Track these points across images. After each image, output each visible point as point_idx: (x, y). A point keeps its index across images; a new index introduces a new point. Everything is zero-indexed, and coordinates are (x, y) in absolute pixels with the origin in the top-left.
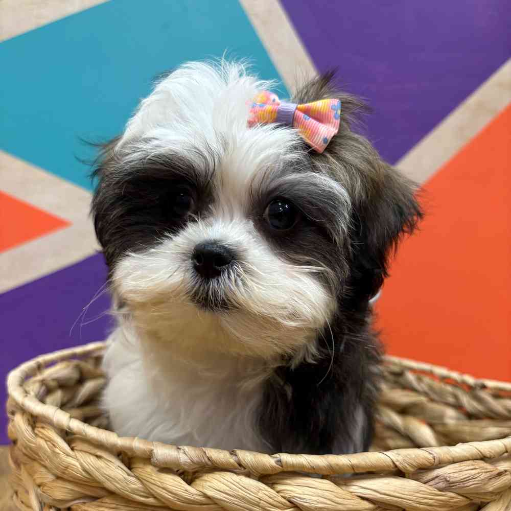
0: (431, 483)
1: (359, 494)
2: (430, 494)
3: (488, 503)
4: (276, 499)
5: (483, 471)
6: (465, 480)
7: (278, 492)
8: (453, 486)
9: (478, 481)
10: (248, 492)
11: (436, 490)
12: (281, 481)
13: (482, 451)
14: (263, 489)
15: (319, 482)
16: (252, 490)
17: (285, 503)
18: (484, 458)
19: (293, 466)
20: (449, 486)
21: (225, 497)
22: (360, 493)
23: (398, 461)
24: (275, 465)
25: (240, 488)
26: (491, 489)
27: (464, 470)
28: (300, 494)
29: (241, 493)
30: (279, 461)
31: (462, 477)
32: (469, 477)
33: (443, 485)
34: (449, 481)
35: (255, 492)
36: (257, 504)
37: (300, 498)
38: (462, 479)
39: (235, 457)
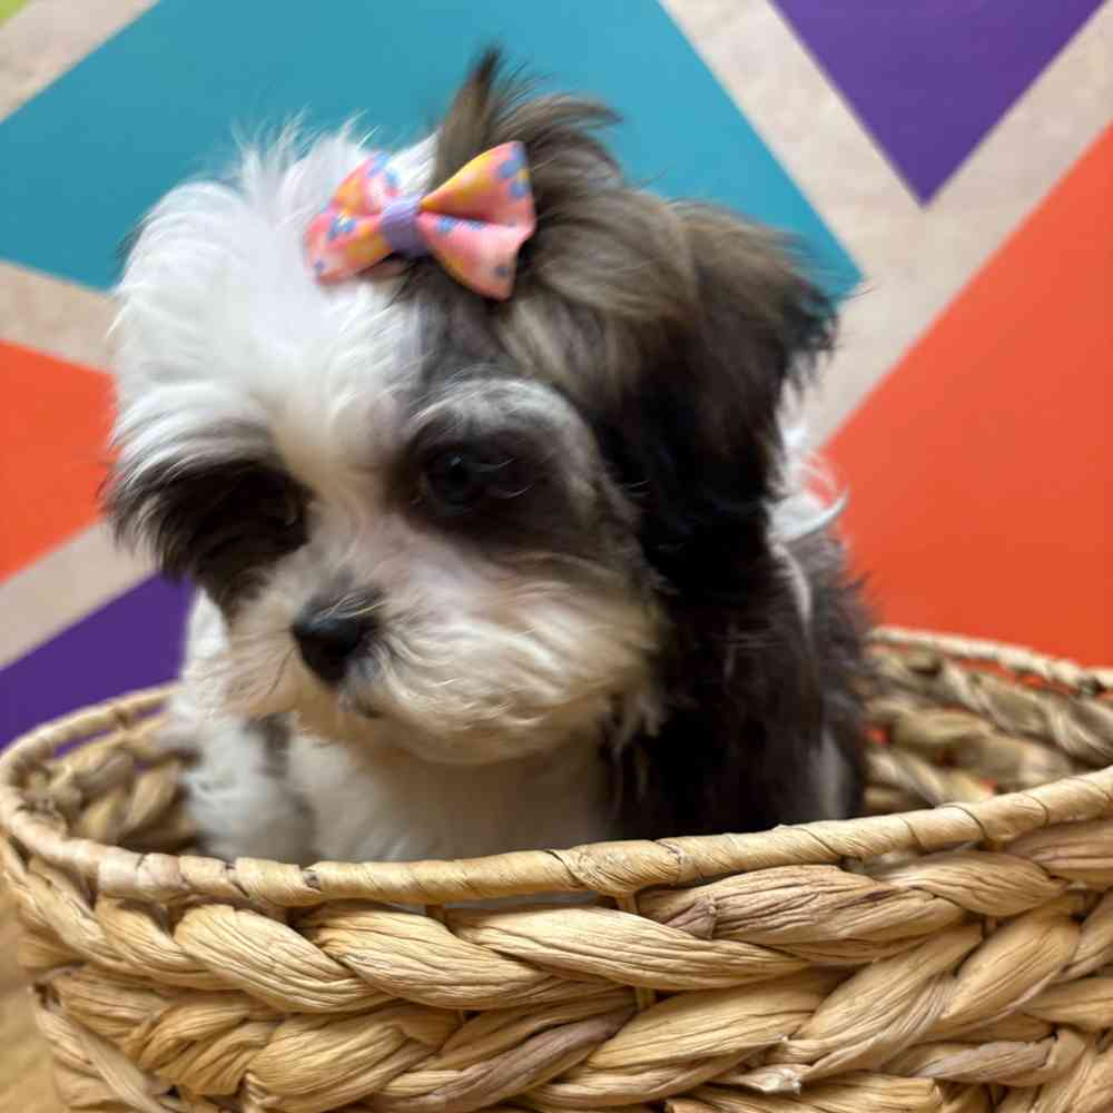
0: (678, 921)
1: (499, 948)
2: (669, 945)
3: (865, 966)
4: (307, 959)
5: (819, 889)
6: (767, 912)
7: (321, 946)
8: (739, 927)
9: (803, 913)
10: (249, 943)
11: (690, 936)
13: (830, 842)
14: (279, 938)
15: (403, 921)
16: (255, 939)
17: (328, 966)
18: (842, 861)
20: (722, 926)
21: (213, 957)
22: (498, 944)
24: (304, 887)
25: (237, 938)
26: (845, 933)
27: (763, 888)
28: (357, 948)
29: (239, 948)
30: (314, 878)
31: (755, 906)
32: (776, 904)
33: (702, 924)
34: (714, 915)
35: (263, 943)
36: (269, 971)
37: (356, 957)
38: (757, 910)
39: (231, 873)
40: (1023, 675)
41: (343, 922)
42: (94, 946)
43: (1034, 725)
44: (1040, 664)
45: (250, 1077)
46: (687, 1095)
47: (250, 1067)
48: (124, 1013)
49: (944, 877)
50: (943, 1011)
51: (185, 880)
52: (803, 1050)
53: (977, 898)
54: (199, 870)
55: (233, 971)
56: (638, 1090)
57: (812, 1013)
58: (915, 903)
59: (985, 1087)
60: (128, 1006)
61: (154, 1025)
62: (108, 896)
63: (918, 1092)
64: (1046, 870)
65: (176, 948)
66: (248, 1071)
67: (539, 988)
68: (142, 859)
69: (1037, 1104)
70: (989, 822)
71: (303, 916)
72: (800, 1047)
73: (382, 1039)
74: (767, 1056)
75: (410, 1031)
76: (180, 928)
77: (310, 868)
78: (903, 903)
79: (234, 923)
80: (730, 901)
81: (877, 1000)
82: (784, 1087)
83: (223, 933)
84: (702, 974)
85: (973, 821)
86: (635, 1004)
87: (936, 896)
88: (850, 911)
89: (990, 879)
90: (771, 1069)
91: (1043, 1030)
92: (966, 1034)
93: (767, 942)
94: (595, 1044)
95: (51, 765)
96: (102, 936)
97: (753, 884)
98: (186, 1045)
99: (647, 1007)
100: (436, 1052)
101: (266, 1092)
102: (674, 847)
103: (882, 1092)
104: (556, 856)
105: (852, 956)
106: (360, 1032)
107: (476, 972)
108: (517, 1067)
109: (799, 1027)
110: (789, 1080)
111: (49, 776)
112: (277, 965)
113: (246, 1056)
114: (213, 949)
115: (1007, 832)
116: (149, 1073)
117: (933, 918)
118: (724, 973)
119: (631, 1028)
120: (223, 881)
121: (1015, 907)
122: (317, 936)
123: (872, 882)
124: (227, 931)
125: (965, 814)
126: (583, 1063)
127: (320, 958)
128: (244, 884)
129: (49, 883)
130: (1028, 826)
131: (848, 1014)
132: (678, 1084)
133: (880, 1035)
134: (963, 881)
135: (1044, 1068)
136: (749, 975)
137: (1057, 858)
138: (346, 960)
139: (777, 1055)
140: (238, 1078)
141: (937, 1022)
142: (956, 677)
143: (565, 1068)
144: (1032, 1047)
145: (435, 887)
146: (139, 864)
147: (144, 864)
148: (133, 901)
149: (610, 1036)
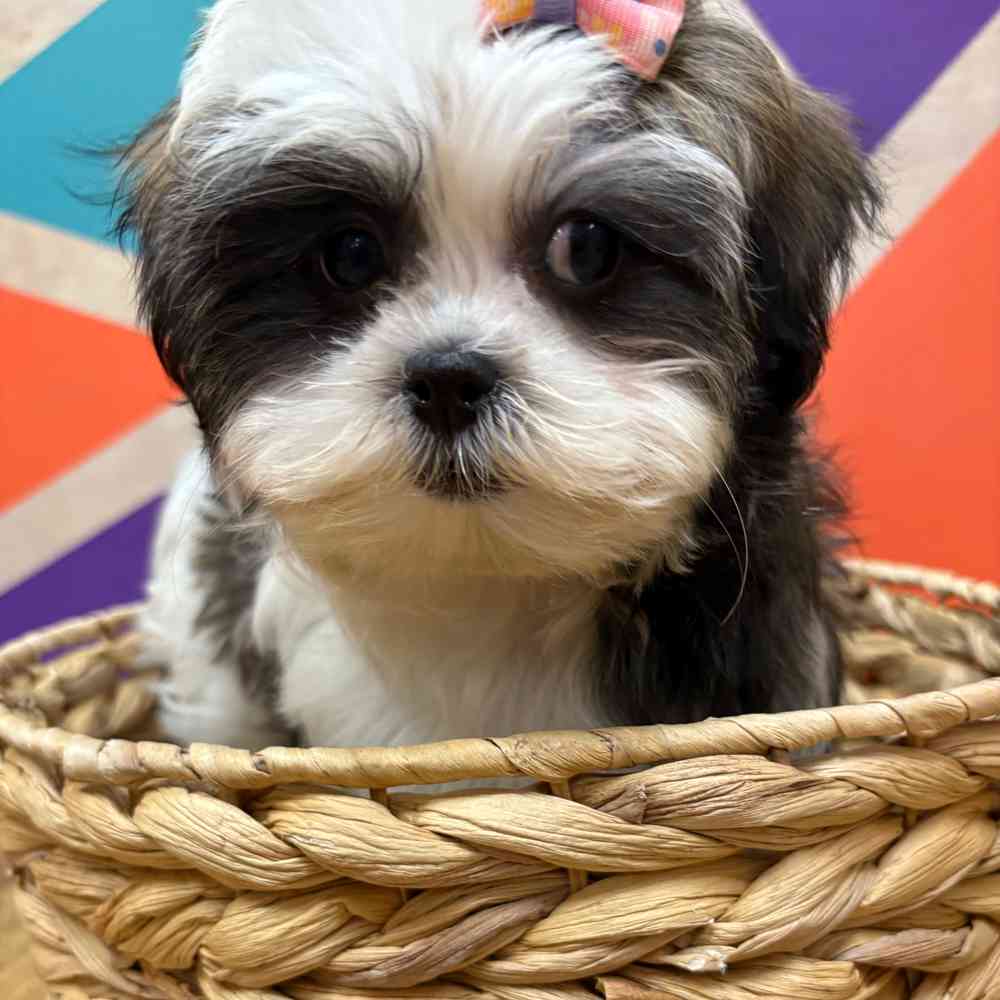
0: (610, 806)
1: (438, 829)
2: (602, 829)
3: (789, 853)
4: (256, 839)
5: (747, 777)
6: (695, 798)
7: (270, 826)
8: (669, 812)
9: (730, 800)
10: (201, 823)
11: (620, 820)
12: (279, 804)
13: (758, 733)
14: (229, 817)
15: (345, 803)
16: (207, 819)
17: (275, 846)
18: (770, 752)
19: (286, 771)
20: (652, 812)
21: (167, 835)
22: (437, 826)
23: (517, 755)
24: (254, 770)
25: (188, 818)
26: (770, 820)
27: (692, 775)
28: (304, 828)
29: (191, 827)
30: (263, 762)
31: (686, 792)
32: (704, 791)
33: (632, 809)
34: (645, 800)
35: (212, 822)
36: (220, 849)
37: (301, 836)
38: (686, 797)
39: (185, 757)
40: (946, 597)
41: (291, 804)
42: (61, 828)
43: (955, 644)
44: (962, 587)
45: (204, 952)
46: (617, 973)
47: (204, 942)
48: (90, 892)
49: (867, 769)
50: (864, 898)
51: (141, 764)
52: (729, 932)
53: (900, 790)
54: (154, 754)
55: (186, 849)
56: (569, 967)
57: (737, 897)
58: (839, 793)
59: (902, 972)
60: (92, 885)
61: (116, 902)
62: (73, 780)
63: (841, 974)
64: (965, 766)
65: (134, 829)
66: (201, 946)
67: (476, 869)
68: (103, 745)
69: (951, 989)
70: (911, 717)
71: (253, 798)
72: (725, 929)
73: (328, 916)
74: (695, 936)
75: (355, 910)
76: (138, 810)
77: (259, 753)
78: (826, 793)
79: (187, 804)
80: (661, 787)
81: (802, 885)
82: (711, 967)
83: (176, 813)
84: (631, 857)
85: (896, 716)
86: (568, 886)
87: (860, 788)
88: (774, 799)
89: (910, 773)
90: (699, 949)
91: (958, 919)
92: (887, 920)
93: (694, 827)
94: (530, 922)
95: (36, 670)
96: (67, 818)
97: (681, 772)
98: (144, 922)
99: (579, 889)
100: (379, 929)
101: (219, 965)
102: (608, 736)
103: (805, 973)
104: (494, 744)
105: (777, 843)
106: (307, 909)
107: (415, 852)
108: (454, 944)
109: (726, 910)
110: (715, 960)
111: (34, 679)
112: (227, 844)
113: (199, 932)
114: (167, 828)
115: (928, 728)
116: (112, 947)
117: (855, 807)
118: (653, 857)
119: (564, 908)
120: (178, 764)
121: (935, 801)
122: (265, 817)
123: (797, 772)
124: (182, 813)
125: (888, 709)
126: (518, 941)
127: (268, 838)
128: (197, 767)
129: (21, 771)
130: (950, 723)
131: (772, 899)
132: (608, 962)
133: (803, 920)
134: (885, 774)
135: (959, 955)
136: (679, 859)
137: (976, 755)
138: (292, 840)
139: (704, 936)
140: (193, 952)
141: (859, 908)
142: (881, 599)
143: (500, 946)
144: (948, 935)
145: (377, 771)
146: (101, 749)
147: (105, 749)
148: (95, 784)
149: (544, 915)
